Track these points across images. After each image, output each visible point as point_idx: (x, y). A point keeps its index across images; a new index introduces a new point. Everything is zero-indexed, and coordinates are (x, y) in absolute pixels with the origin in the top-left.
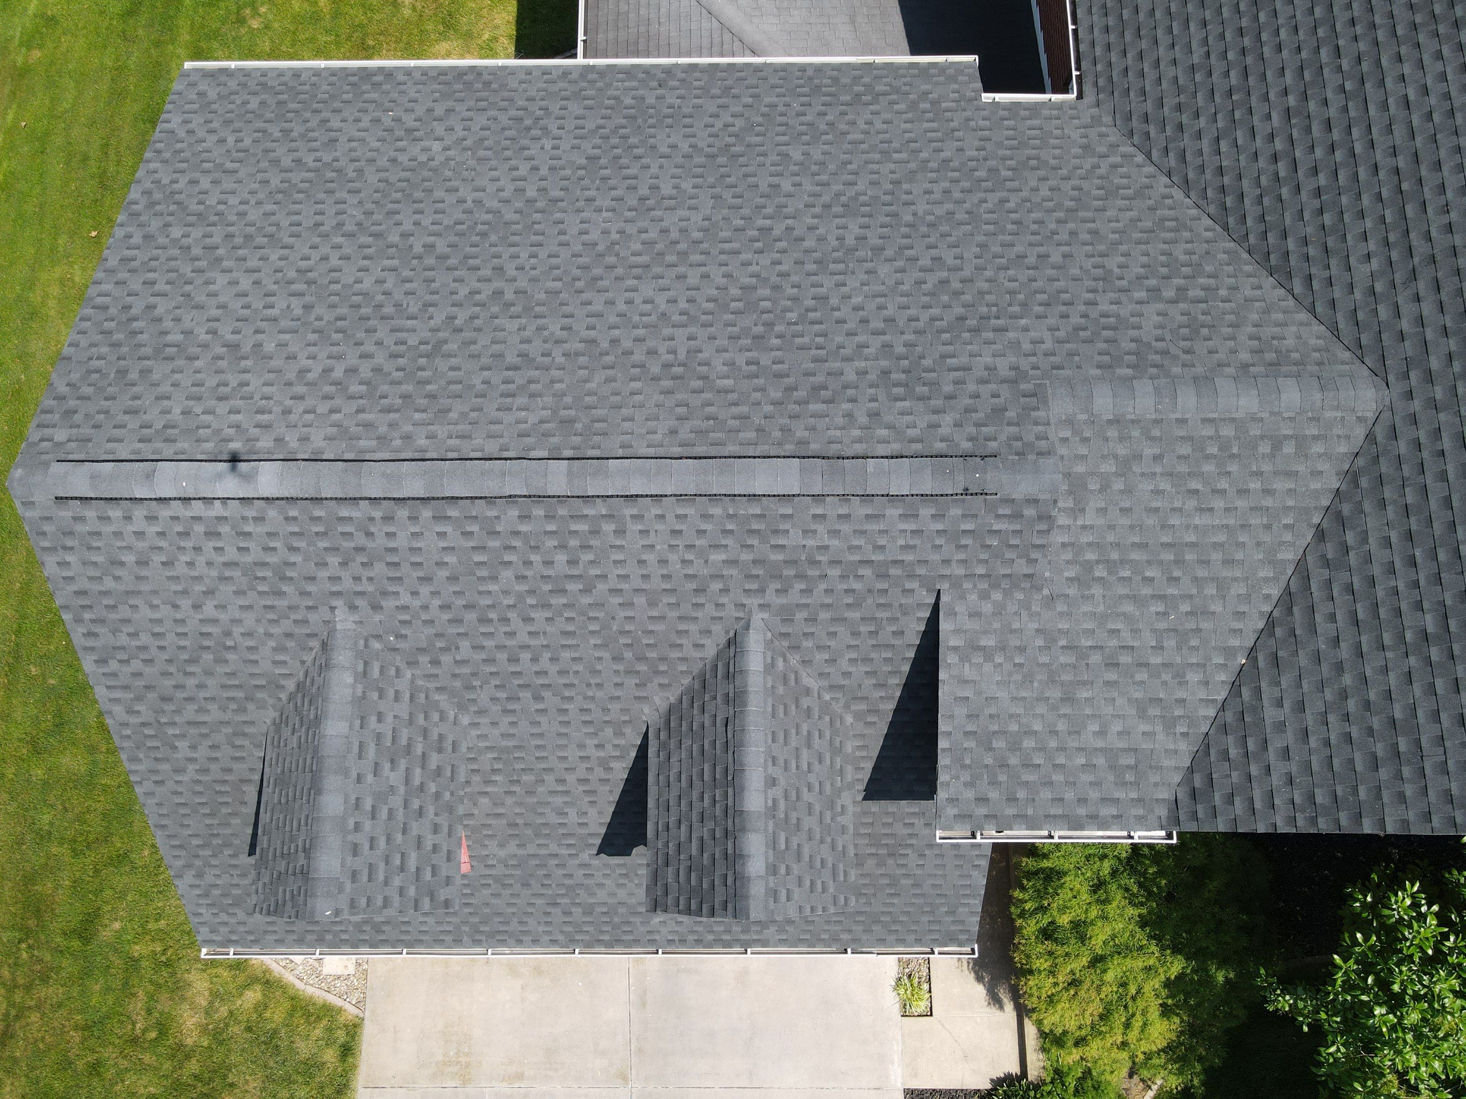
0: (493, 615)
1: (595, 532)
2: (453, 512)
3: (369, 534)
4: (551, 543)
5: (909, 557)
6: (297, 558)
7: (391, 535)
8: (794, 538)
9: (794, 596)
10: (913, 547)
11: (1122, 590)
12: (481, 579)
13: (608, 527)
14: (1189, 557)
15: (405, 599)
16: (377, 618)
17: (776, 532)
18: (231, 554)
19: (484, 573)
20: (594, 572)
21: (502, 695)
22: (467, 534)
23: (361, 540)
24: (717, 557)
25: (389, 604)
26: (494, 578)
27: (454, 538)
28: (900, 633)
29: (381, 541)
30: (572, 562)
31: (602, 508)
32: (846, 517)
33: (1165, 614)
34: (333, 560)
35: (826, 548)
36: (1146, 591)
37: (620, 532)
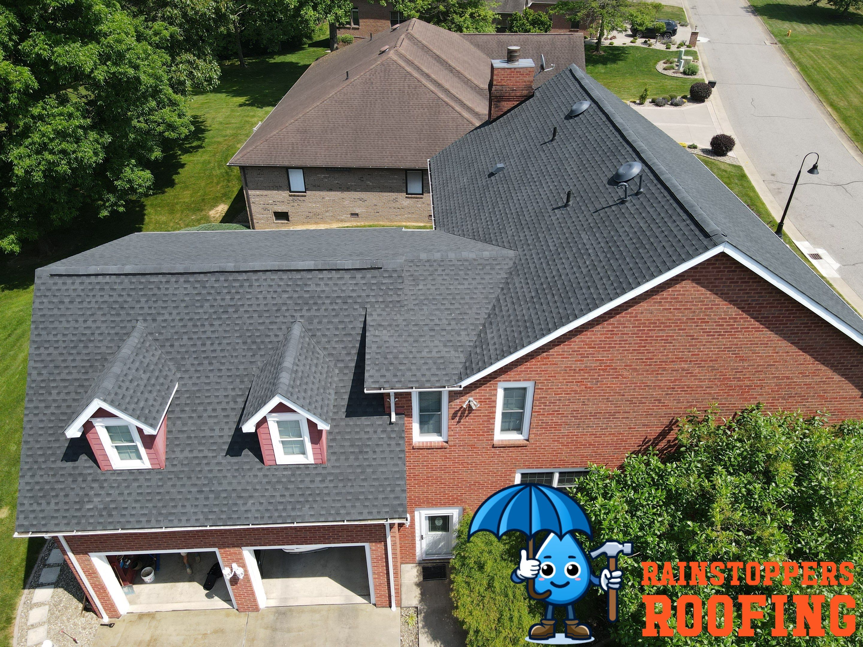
0: (199, 324)
1: (241, 286)
2: (191, 279)
3: (159, 288)
4: (225, 291)
5: (354, 295)
6: (129, 299)
7: (167, 289)
8: (313, 288)
9: (313, 313)
10: (356, 290)
11: (434, 307)
12: (197, 307)
13: (246, 284)
14: (458, 297)
15: (167, 317)
16: (154, 325)
17: (306, 285)
18: (106, 298)
19: (198, 304)
20: (239, 303)
21: (196, 362)
22: (195, 288)
23: (156, 291)
24: (285, 296)
25: (160, 318)
26: (202, 307)
27: (190, 290)
28: (354, 328)
29: (163, 291)
30: (232, 299)
31: (244, 276)
32: (331, 278)
33: (451, 314)
34: (143, 300)
35: (324, 291)
36: (443, 307)
37: (250, 286)
